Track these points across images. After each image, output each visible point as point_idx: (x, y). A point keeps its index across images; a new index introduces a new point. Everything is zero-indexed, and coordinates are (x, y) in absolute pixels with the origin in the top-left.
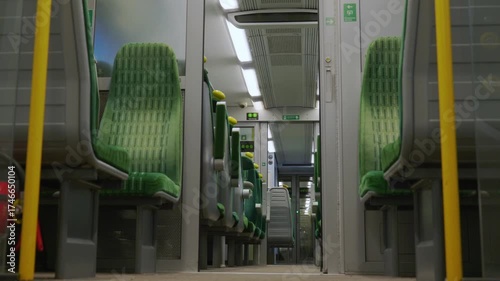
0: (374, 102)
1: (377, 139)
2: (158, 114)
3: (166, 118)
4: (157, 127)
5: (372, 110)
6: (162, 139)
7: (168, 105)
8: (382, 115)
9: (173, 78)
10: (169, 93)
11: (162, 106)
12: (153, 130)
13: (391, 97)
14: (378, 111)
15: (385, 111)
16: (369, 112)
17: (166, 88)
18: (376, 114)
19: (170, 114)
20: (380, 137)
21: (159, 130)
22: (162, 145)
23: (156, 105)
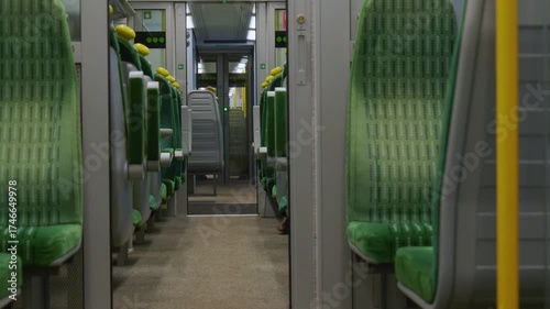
0: (370, 92)
1: (374, 152)
2: (41, 109)
3: (55, 114)
4: (41, 130)
5: (367, 104)
6: (50, 150)
7: (57, 94)
8: (381, 112)
9: (64, 51)
10: (58, 72)
11: (47, 95)
12: (35, 136)
13: (394, 85)
14: (375, 106)
15: (385, 107)
16: (362, 109)
17: (53, 66)
18: (372, 112)
19: (60, 108)
20: (378, 149)
21: (46, 135)
22: (50, 160)
23: (37, 95)
